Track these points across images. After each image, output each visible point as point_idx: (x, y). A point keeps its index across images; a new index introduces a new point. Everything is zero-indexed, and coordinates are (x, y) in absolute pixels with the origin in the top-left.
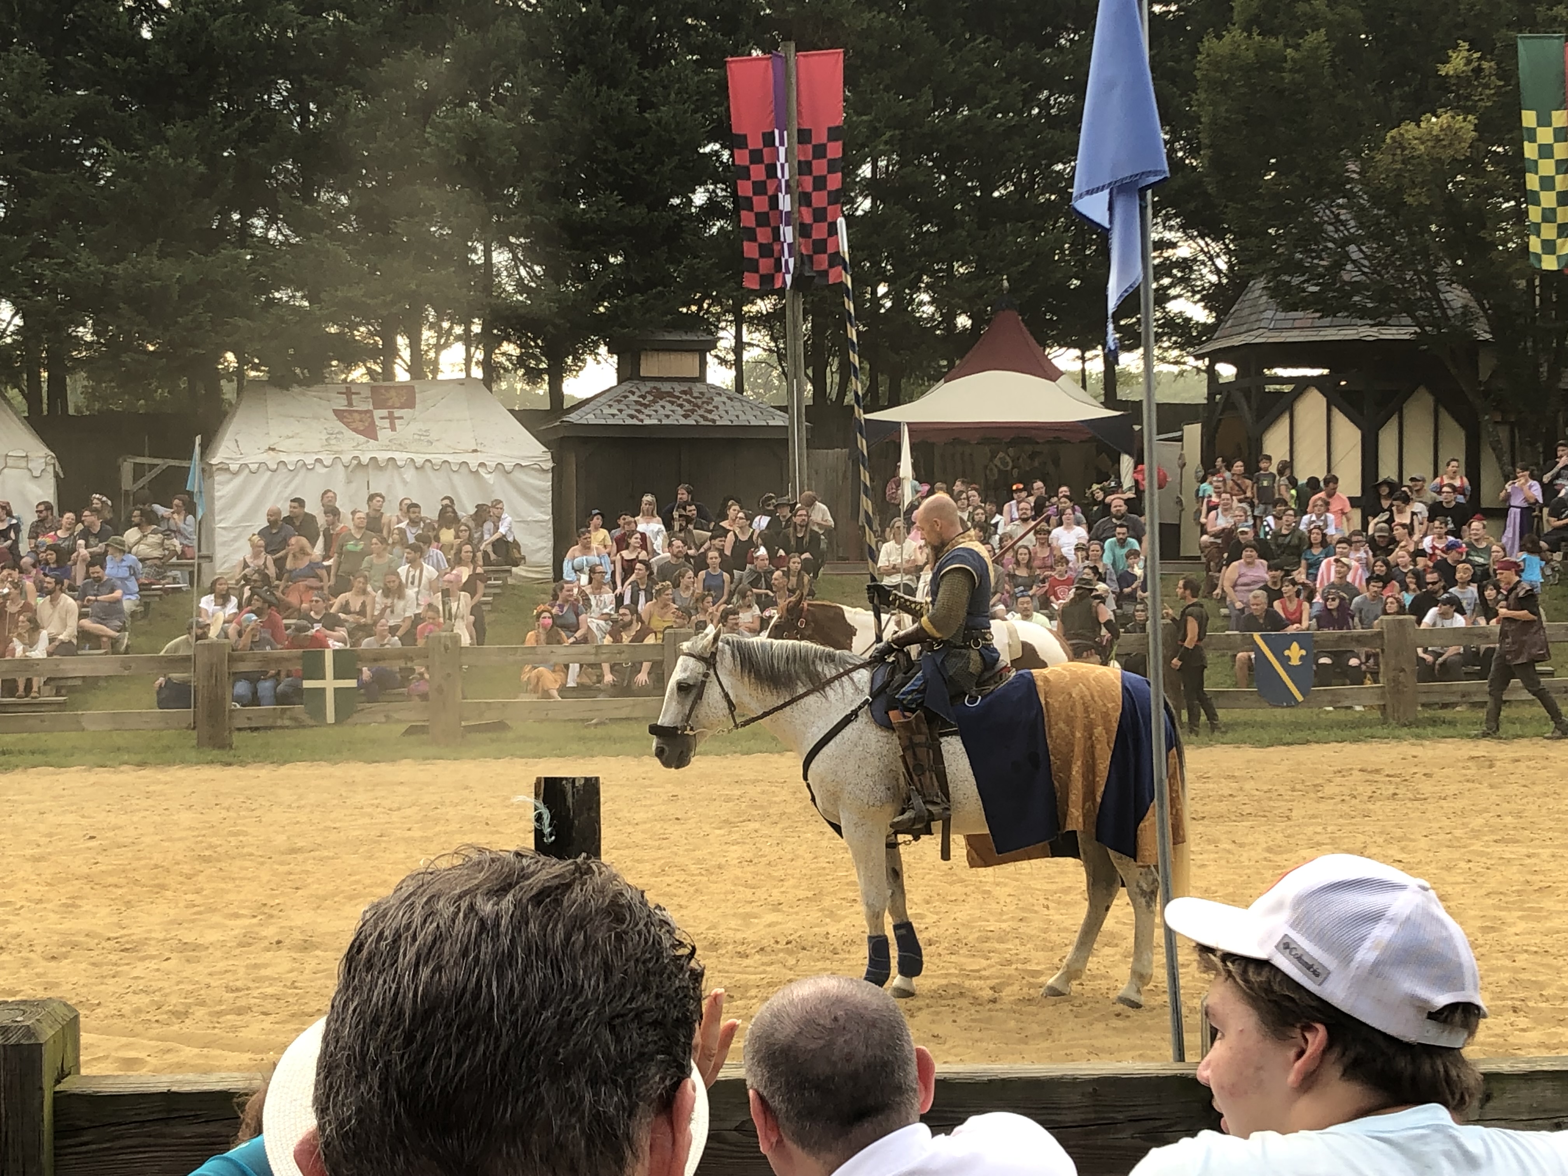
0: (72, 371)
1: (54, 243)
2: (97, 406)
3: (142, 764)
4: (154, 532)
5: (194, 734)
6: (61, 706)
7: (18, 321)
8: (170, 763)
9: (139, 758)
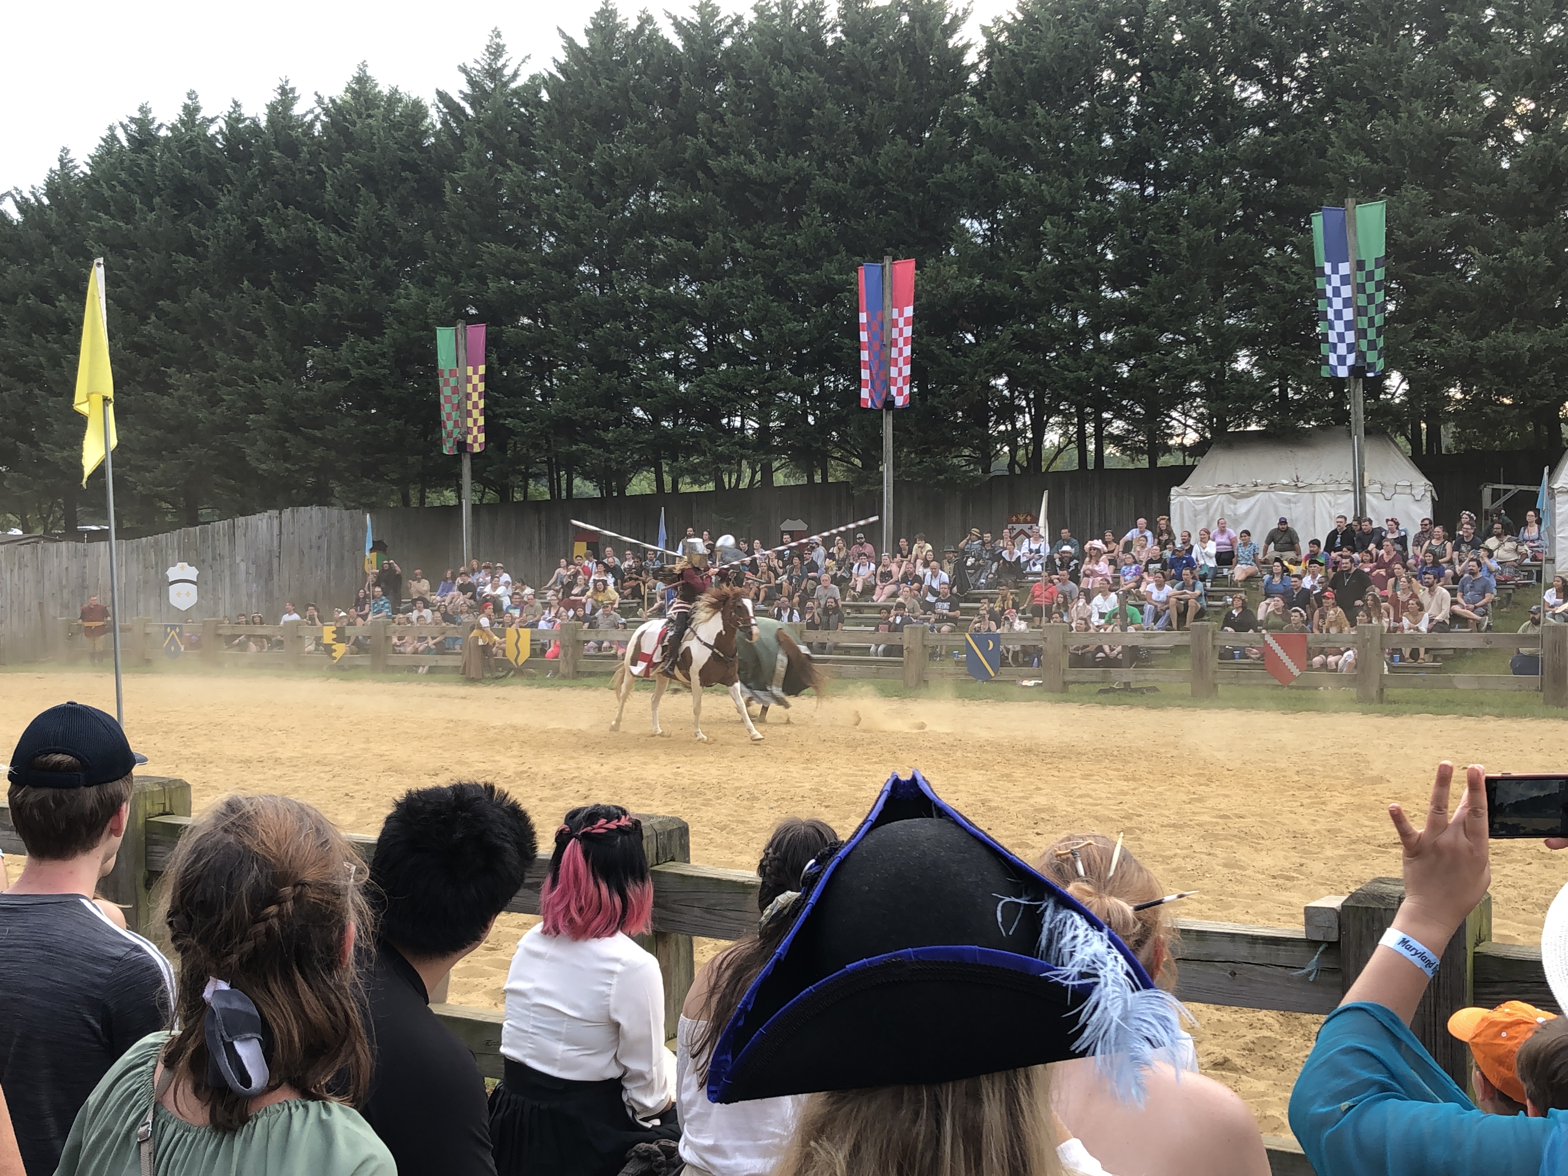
0: (1446, 421)
1: (1434, 327)
2: (1463, 446)
3: (1500, 716)
4: (1509, 540)
5: (1542, 695)
6: (1437, 670)
7: (1405, 386)
8: (1523, 716)
9: (1497, 711)
